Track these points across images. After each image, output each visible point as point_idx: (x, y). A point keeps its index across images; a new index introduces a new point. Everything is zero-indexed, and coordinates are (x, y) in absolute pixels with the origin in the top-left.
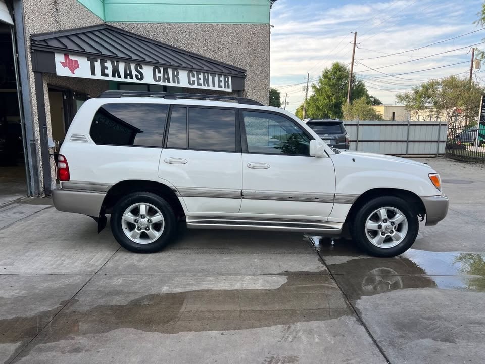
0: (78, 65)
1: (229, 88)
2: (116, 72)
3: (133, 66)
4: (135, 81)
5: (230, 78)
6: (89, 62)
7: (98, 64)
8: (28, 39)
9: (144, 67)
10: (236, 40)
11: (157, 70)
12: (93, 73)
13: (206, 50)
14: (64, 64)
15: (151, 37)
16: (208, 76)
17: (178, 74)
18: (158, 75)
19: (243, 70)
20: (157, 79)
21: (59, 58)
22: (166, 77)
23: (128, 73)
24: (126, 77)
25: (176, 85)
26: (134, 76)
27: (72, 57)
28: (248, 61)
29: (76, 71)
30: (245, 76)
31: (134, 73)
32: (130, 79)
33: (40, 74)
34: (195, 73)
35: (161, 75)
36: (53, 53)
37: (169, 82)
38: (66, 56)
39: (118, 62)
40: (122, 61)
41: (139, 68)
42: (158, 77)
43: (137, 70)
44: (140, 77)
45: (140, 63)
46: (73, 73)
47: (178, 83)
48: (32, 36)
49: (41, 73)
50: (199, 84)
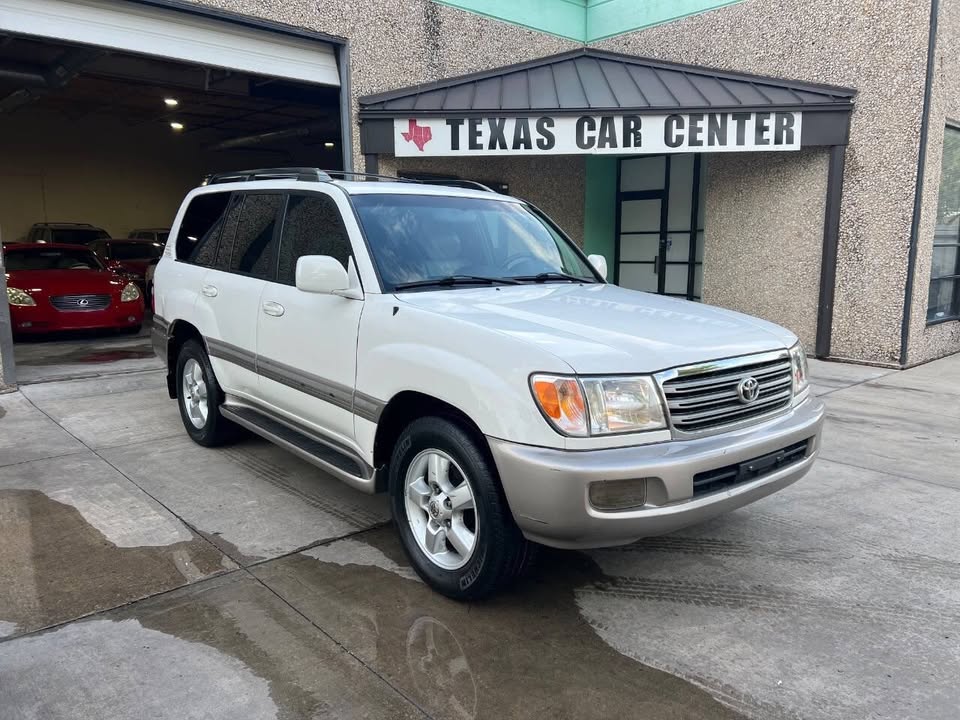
0: (431, 135)
1: (790, 141)
2: (497, 139)
3: (532, 124)
4: (535, 151)
5: (798, 118)
6: (450, 127)
7: (464, 130)
8: (354, 103)
9: (557, 122)
10: (839, 16)
11: (586, 124)
12: (455, 145)
13: (761, 59)
14: (407, 137)
15: (656, 54)
16: (724, 122)
17: (638, 125)
18: (587, 134)
19: (846, 90)
20: (586, 142)
21: (401, 127)
22: (607, 135)
23: (522, 137)
24: (516, 146)
25: (632, 150)
26: (534, 144)
27: (421, 124)
28: (865, 65)
29: (426, 146)
30: (853, 105)
31: (535, 136)
32: (525, 148)
33: (372, 157)
34: (686, 120)
35: (596, 133)
36: (392, 120)
37: (614, 145)
38: (412, 122)
39: (503, 120)
40: (511, 117)
41: (545, 125)
42: (589, 138)
43: (540, 129)
44: (546, 143)
45: (547, 115)
46: (421, 149)
47: (638, 144)
48: (360, 99)
49: (376, 155)
50: (693, 142)
